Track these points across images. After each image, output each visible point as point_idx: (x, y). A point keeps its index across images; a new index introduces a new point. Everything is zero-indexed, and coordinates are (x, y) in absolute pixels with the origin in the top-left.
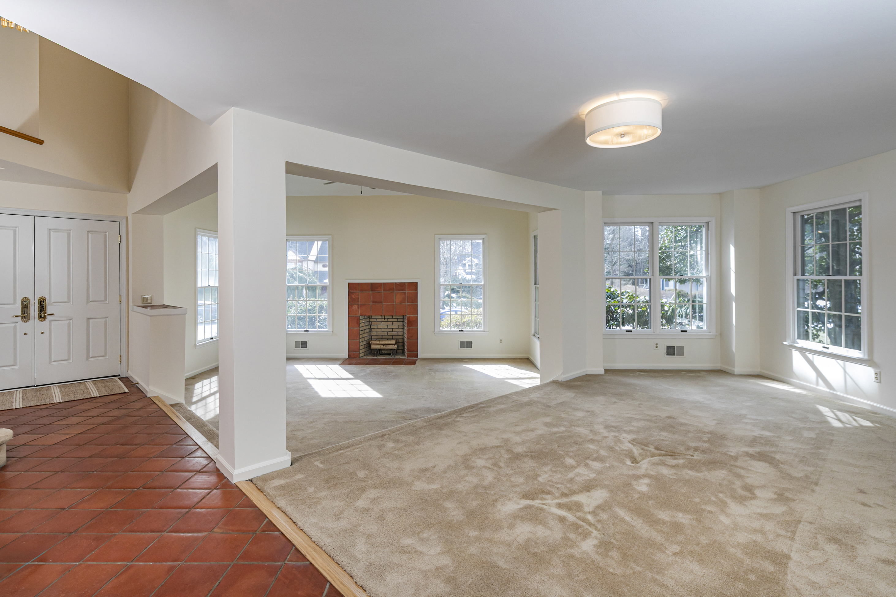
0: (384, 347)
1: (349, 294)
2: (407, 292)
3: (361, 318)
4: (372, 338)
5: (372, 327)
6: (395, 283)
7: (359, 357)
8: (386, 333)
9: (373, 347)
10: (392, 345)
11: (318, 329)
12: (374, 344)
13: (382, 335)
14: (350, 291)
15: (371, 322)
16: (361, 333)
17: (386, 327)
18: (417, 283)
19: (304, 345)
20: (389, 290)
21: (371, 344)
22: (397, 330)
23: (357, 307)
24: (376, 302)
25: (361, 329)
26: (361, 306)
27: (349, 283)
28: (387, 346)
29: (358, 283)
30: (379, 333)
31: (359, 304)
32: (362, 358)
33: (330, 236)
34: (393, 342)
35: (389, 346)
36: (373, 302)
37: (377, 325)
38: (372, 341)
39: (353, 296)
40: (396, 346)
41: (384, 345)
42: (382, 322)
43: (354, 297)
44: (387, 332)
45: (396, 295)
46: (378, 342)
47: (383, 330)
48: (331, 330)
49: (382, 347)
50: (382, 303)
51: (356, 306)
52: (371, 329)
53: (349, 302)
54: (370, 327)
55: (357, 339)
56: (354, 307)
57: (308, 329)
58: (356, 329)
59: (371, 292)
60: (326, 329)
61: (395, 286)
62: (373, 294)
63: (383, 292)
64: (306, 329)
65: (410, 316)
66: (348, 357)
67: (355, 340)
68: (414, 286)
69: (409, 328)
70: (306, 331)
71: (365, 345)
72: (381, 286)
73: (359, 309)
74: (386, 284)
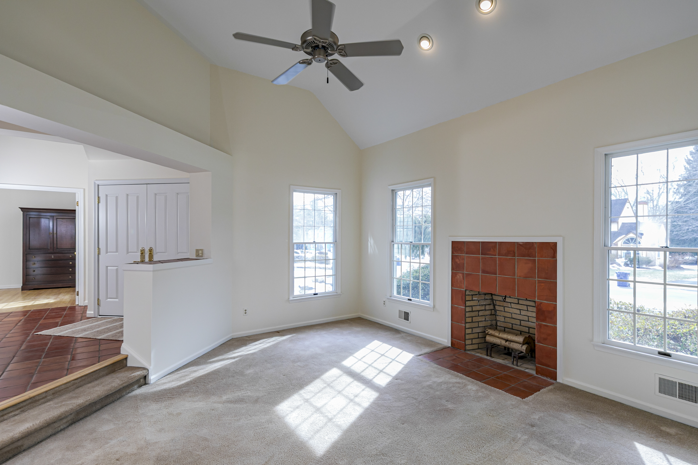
0: (507, 343)
1: (453, 258)
2: (536, 259)
3: (468, 292)
4: (498, 324)
5: (497, 308)
6: (517, 242)
7: (465, 350)
8: (518, 322)
9: (489, 339)
10: (518, 345)
11: (421, 300)
12: (491, 335)
13: (512, 324)
14: (454, 252)
15: (496, 300)
16: (468, 315)
17: (518, 312)
18: (555, 244)
19: (406, 316)
20: (507, 254)
21: (487, 334)
23: (461, 277)
24: (488, 273)
25: (468, 309)
26: (468, 275)
27: (452, 242)
28: (512, 343)
30: (507, 320)
31: (466, 272)
32: (468, 352)
33: (431, 180)
34: (520, 339)
35: (515, 344)
36: (484, 272)
37: (504, 307)
38: (489, 330)
39: (457, 260)
40: (524, 348)
41: (507, 340)
42: (511, 303)
43: (459, 262)
44: (520, 320)
45: (517, 262)
47: (514, 316)
48: (432, 304)
49: (503, 342)
50: (495, 274)
51: (461, 275)
52: (496, 311)
53: (453, 269)
54: (494, 307)
55: (462, 323)
56: (458, 277)
57: (411, 298)
58: (461, 308)
59: (480, 256)
60: (429, 302)
61: (517, 247)
62: (483, 258)
63: (497, 257)
64: (409, 298)
65: (542, 301)
66: (450, 345)
67: (459, 324)
68: (552, 248)
69: (541, 323)
70: (409, 300)
71: (478, 333)
72: (495, 247)
73: (464, 279)
74: (502, 244)
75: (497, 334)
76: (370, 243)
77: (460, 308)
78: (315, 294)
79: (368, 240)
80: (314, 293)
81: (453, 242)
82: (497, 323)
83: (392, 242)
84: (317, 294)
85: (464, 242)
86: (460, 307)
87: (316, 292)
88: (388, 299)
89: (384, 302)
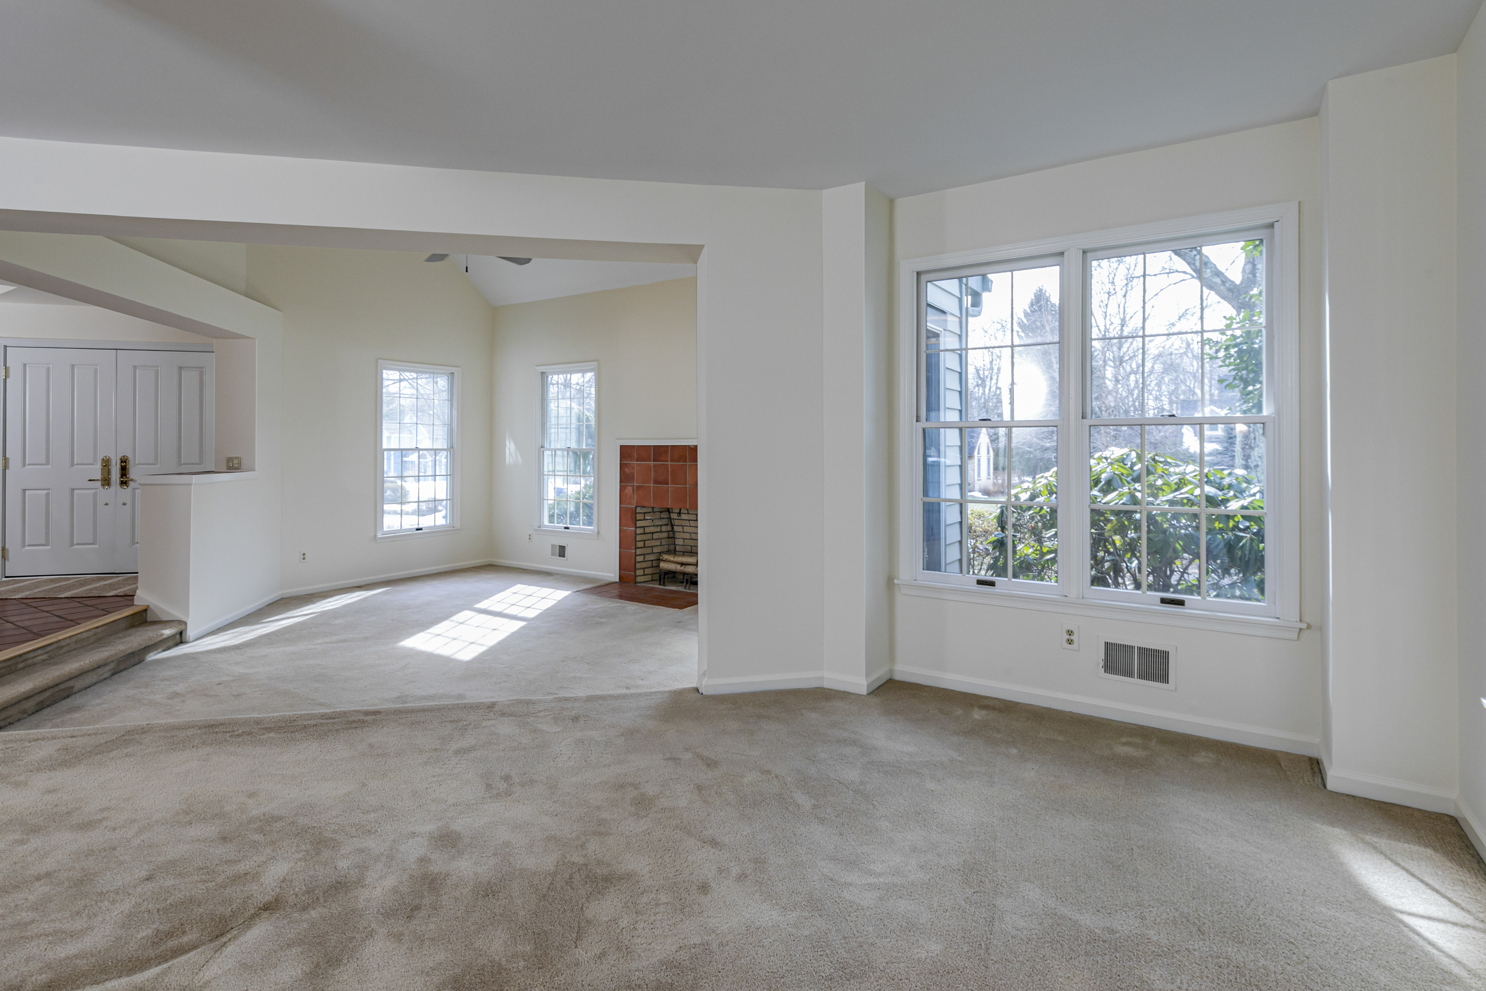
1: (622, 466)
3: (639, 510)
4: (677, 549)
5: (676, 528)
6: (689, 446)
7: (636, 583)
9: (663, 565)
11: (582, 527)
12: (666, 561)
13: (691, 546)
14: (623, 459)
15: (674, 519)
16: (638, 538)
19: (562, 551)
21: (662, 561)
23: (631, 491)
24: (659, 483)
25: (639, 531)
26: (638, 487)
27: (621, 446)
29: (634, 446)
30: (687, 542)
31: (635, 484)
32: (639, 585)
33: (595, 363)
36: (656, 482)
37: (683, 526)
38: (663, 556)
39: (627, 470)
41: (682, 564)
42: (689, 520)
43: (628, 472)
45: (689, 468)
48: (596, 530)
49: (679, 568)
50: (667, 484)
51: (630, 488)
52: (674, 533)
53: (621, 481)
54: (673, 528)
55: (632, 549)
56: (627, 490)
57: (569, 526)
58: (631, 529)
59: (652, 463)
60: (592, 528)
61: (689, 452)
62: (655, 466)
63: (669, 463)
64: (566, 526)
66: (618, 580)
67: (629, 550)
70: (566, 528)
71: (652, 561)
72: (667, 452)
73: (633, 493)
74: (674, 447)
75: (672, 559)
76: (509, 450)
78: (418, 529)
79: (506, 445)
80: (416, 527)
82: (675, 548)
83: (542, 447)
84: (421, 529)
86: (629, 529)
87: (420, 526)
88: (535, 530)
89: (530, 535)
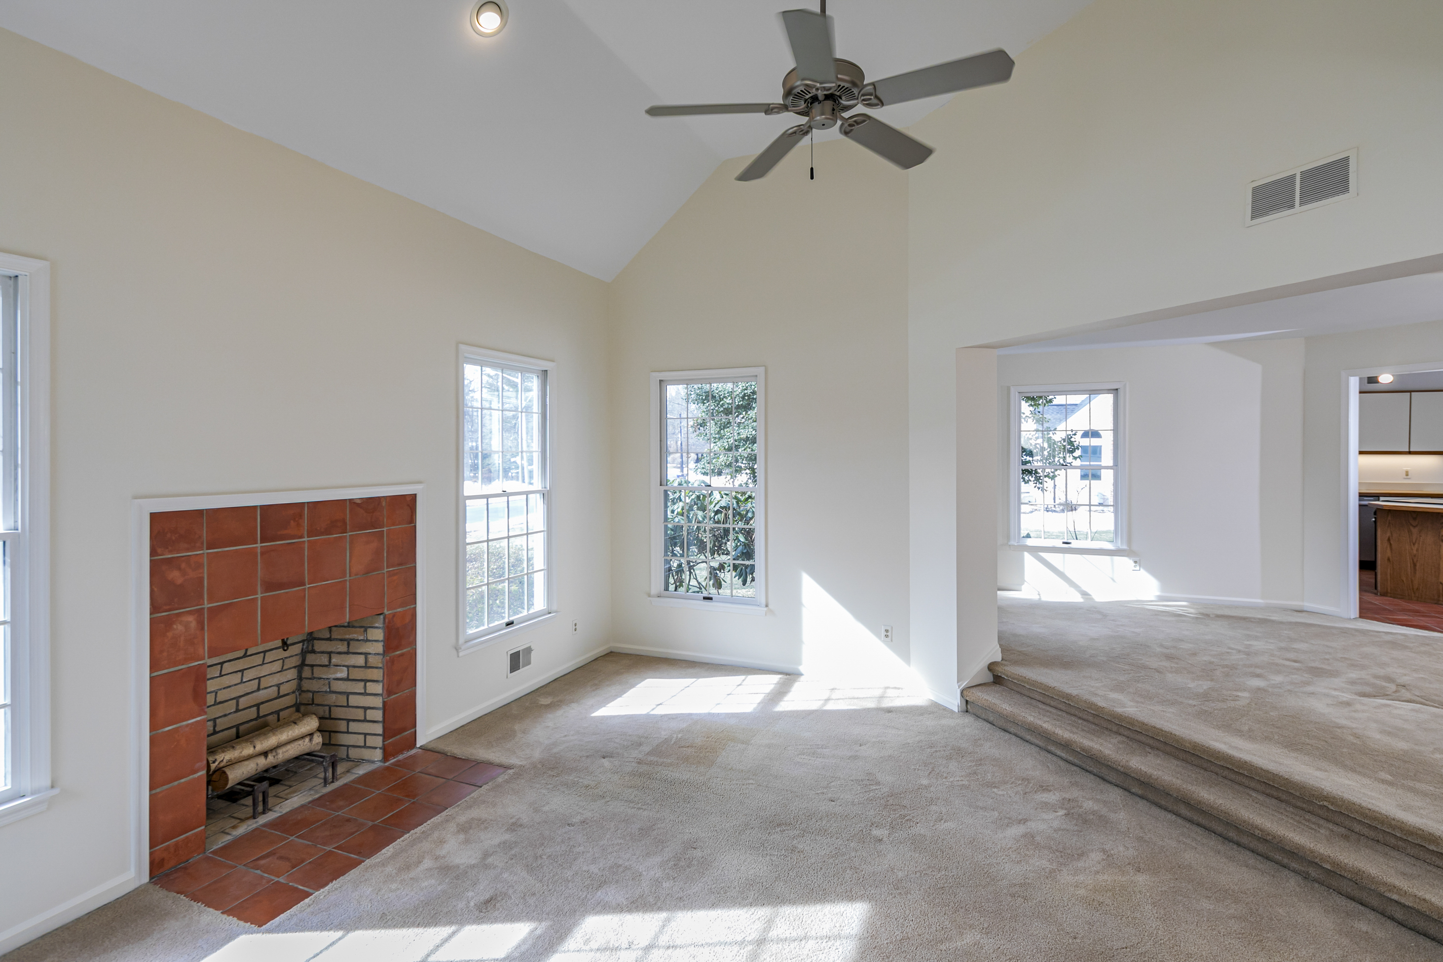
0: (270, 757)
1: (156, 569)
2: (385, 529)
6: (350, 500)
7: (204, 849)
12: (232, 763)
14: (159, 550)
17: (236, 679)
18: (414, 497)
20: (327, 532)
22: (276, 679)
23: (193, 624)
24: (281, 586)
26: (215, 612)
27: (151, 517)
28: (280, 751)
29: (199, 509)
31: (207, 605)
32: (215, 846)
35: (289, 747)
36: (269, 586)
38: (220, 758)
39: (175, 575)
40: (318, 738)
43: (179, 581)
45: (351, 543)
46: (248, 750)
50: (302, 584)
51: (191, 619)
53: (155, 608)
55: (196, 771)
56: (179, 628)
58: (192, 724)
59: (258, 545)
61: (351, 511)
62: (264, 551)
63: (306, 539)
65: (395, 611)
67: (183, 781)
68: (408, 505)
69: (393, 654)
72: (301, 516)
73: (203, 629)
74: (315, 506)
77: (187, 725)
81: (154, 516)
85: (200, 512)
86: (185, 723)
